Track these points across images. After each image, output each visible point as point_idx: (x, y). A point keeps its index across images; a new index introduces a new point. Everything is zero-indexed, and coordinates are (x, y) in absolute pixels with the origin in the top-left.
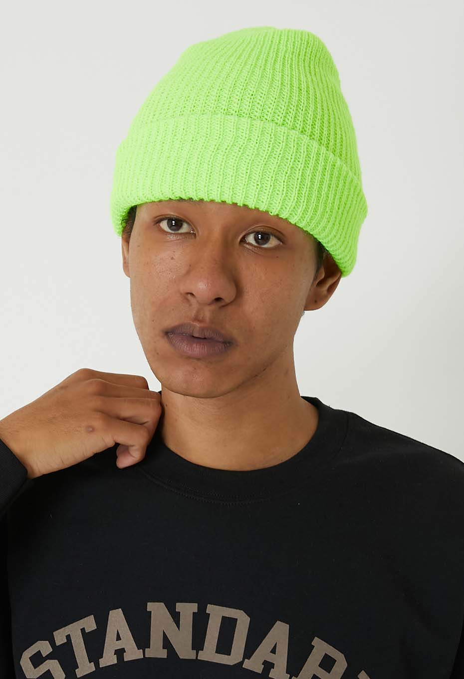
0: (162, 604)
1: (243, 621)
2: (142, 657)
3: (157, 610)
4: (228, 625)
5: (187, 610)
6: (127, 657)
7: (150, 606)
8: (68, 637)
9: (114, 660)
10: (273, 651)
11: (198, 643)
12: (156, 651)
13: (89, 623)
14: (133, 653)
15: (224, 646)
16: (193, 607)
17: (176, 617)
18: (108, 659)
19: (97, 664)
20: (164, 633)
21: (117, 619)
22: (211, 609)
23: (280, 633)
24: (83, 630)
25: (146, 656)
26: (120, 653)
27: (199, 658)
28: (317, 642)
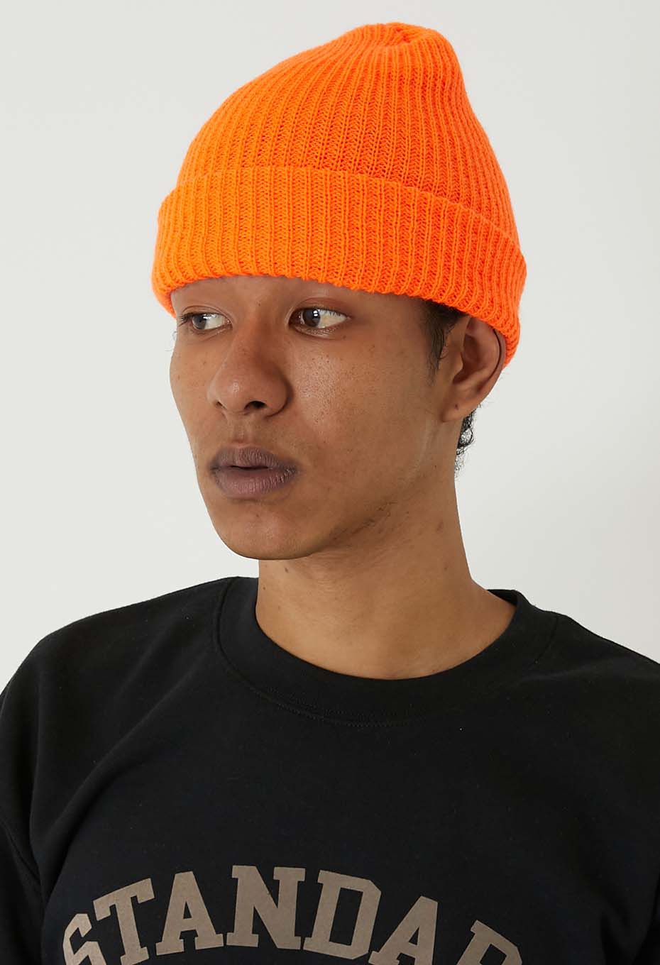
0: (254, 868)
1: (371, 895)
2: (223, 945)
3: (246, 877)
4: (349, 901)
5: (290, 877)
6: (200, 944)
7: (238, 871)
8: (113, 909)
9: (179, 947)
10: (414, 940)
11: (304, 926)
12: (242, 936)
13: (144, 890)
14: (209, 939)
15: (342, 932)
16: (299, 874)
17: (273, 888)
18: (170, 944)
19: (152, 951)
20: (255, 910)
21: (185, 887)
22: (324, 877)
23: (424, 913)
24: (134, 899)
25: (228, 944)
26: (189, 936)
27: (304, 948)
28: (478, 927)
